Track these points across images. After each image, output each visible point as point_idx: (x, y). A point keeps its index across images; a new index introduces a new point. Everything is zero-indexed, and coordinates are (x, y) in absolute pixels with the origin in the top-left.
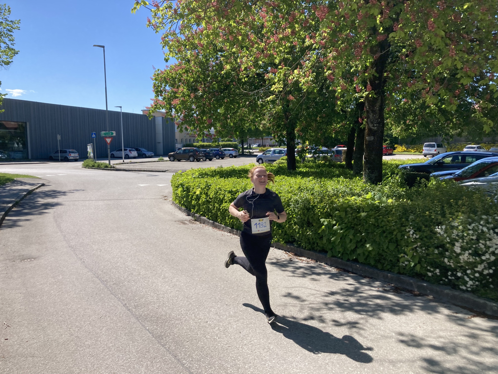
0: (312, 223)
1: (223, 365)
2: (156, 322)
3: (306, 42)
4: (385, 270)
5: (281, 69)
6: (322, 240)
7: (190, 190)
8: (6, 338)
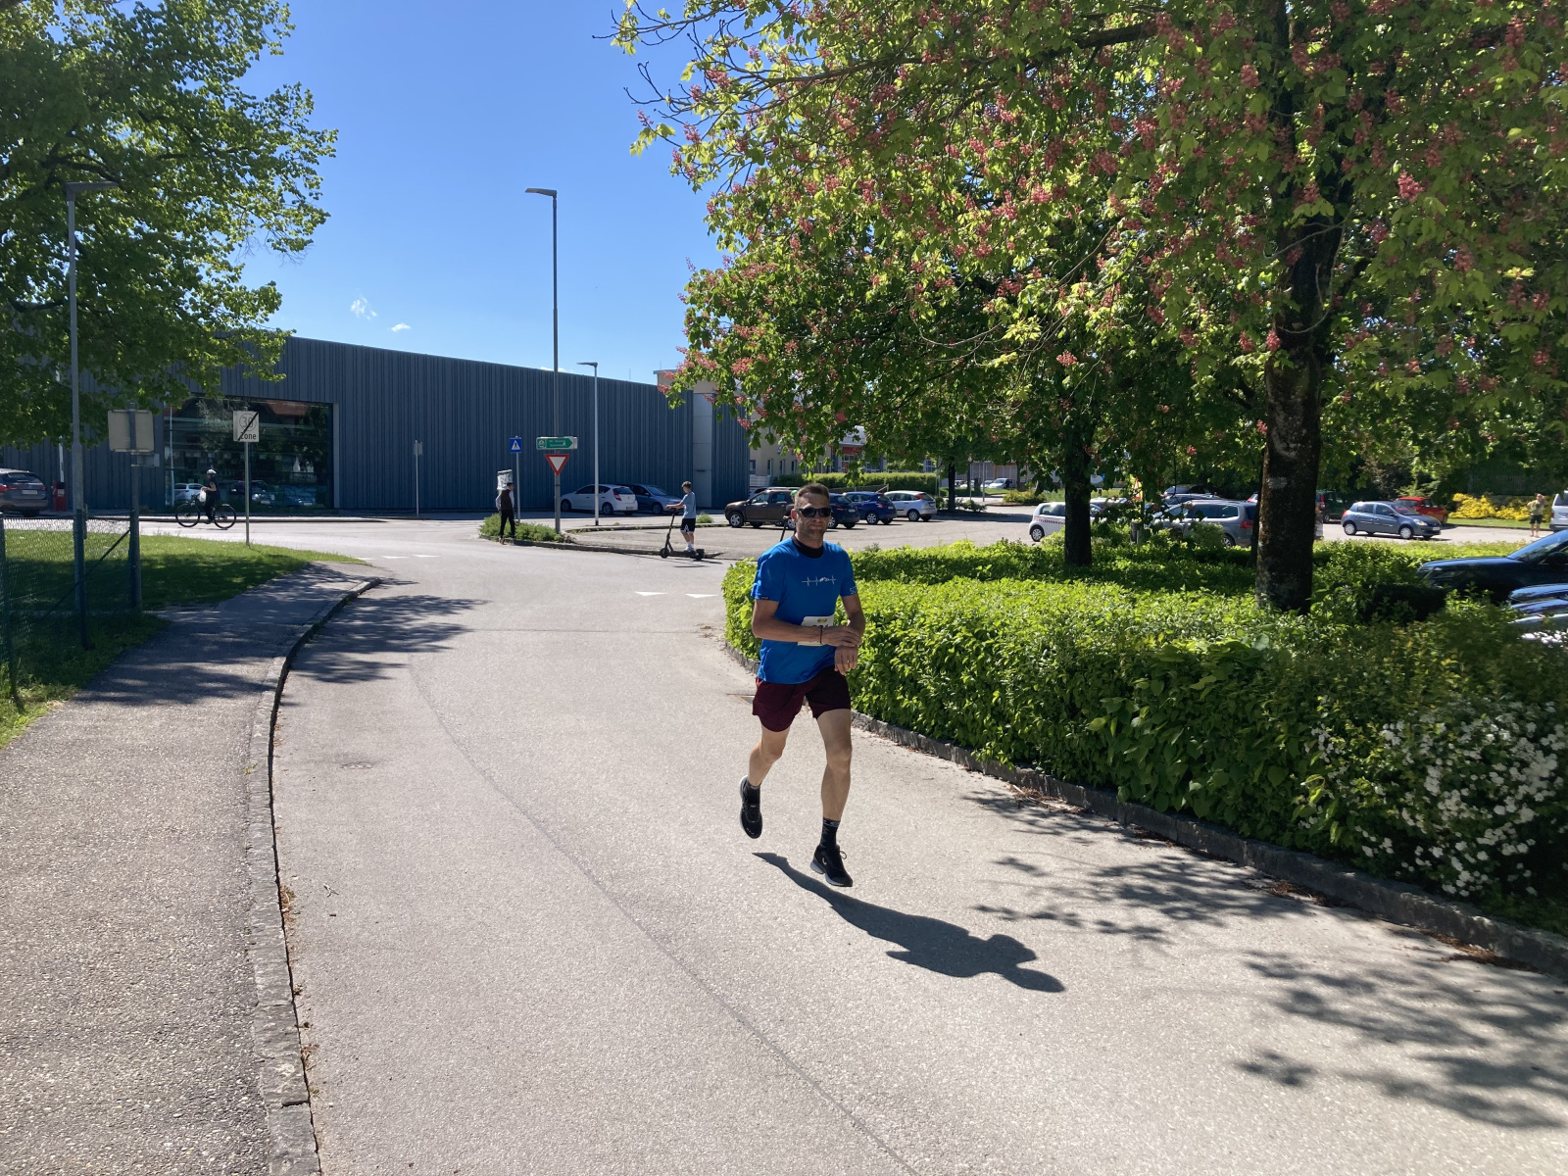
0: (1080, 709)
1: (798, 997)
2: (657, 910)
4: (1259, 839)
8: (332, 914)
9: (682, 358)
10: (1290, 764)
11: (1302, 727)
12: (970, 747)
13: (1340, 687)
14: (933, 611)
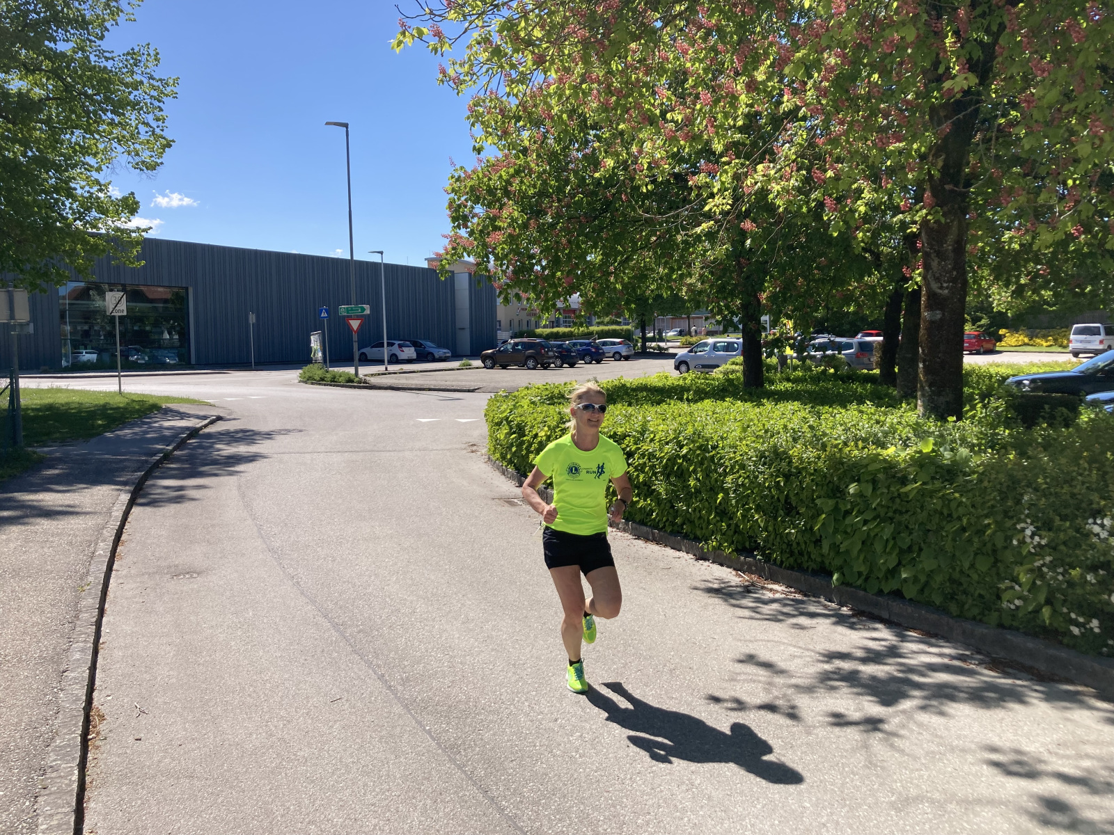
0: (796, 508)
1: (588, 815)
2: (446, 716)
3: (783, 103)
4: (967, 618)
5: (729, 163)
6: (821, 547)
7: (524, 430)
8: (138, 737)
9: (446, 241)
10: (996, 554)
11: (1009, 523)
12: (697, 539)
13: (1043, 486)
14: (660, 428)
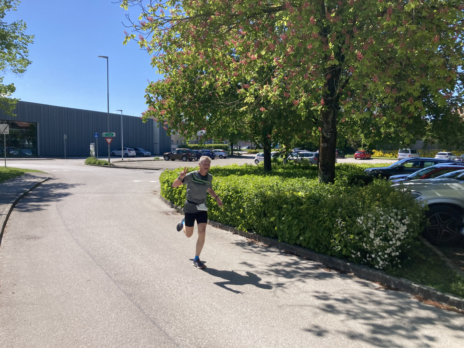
1: (174, 314)
2: (129, 285)
4: (321, 253)
5: (253, 85)
8: (13, 292)
9: (147, 109)
10: (330, 230)
11: (333, 219)
12: (234, 226)
13: (344, 206)
14: (223, 185)
